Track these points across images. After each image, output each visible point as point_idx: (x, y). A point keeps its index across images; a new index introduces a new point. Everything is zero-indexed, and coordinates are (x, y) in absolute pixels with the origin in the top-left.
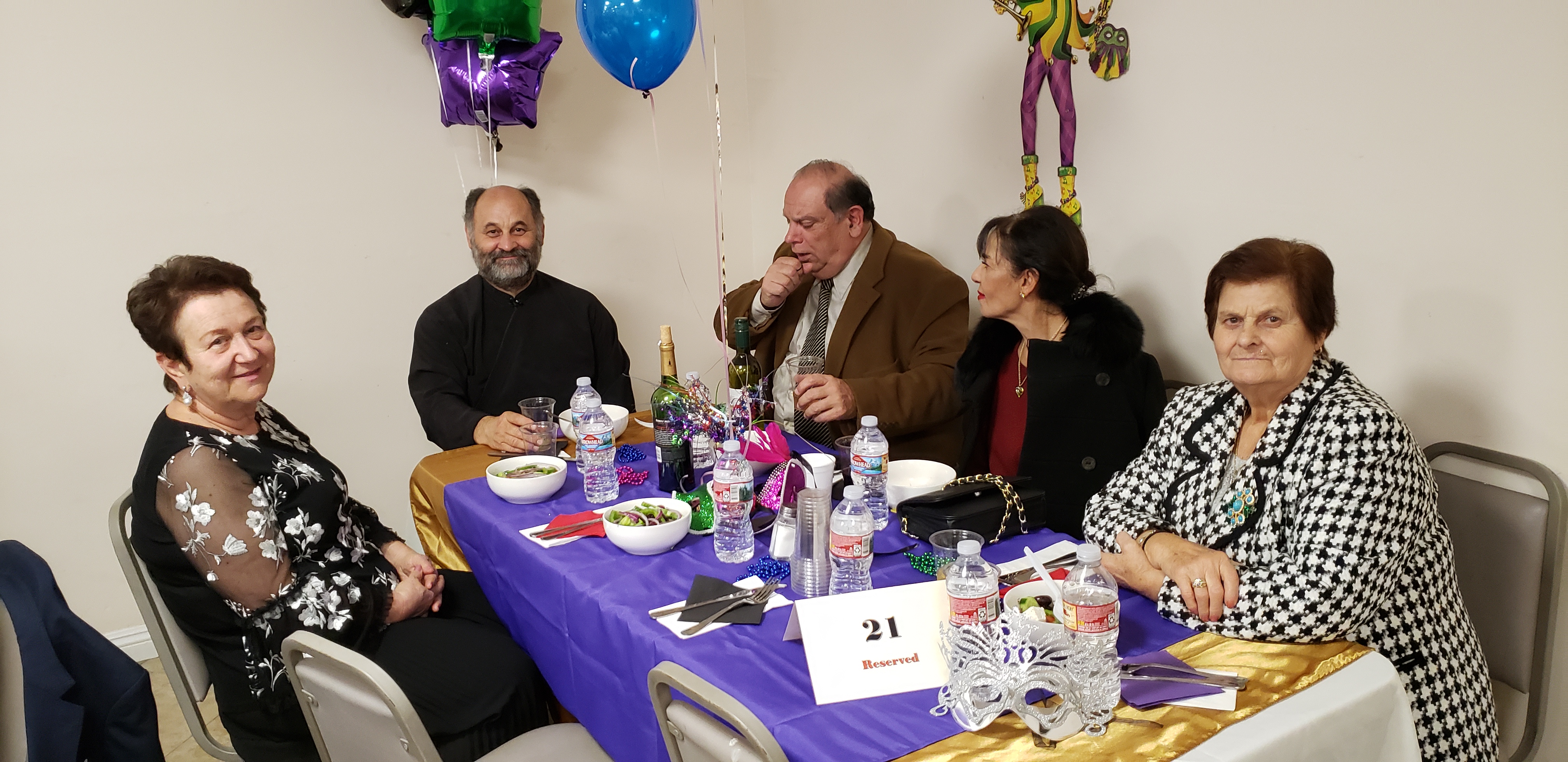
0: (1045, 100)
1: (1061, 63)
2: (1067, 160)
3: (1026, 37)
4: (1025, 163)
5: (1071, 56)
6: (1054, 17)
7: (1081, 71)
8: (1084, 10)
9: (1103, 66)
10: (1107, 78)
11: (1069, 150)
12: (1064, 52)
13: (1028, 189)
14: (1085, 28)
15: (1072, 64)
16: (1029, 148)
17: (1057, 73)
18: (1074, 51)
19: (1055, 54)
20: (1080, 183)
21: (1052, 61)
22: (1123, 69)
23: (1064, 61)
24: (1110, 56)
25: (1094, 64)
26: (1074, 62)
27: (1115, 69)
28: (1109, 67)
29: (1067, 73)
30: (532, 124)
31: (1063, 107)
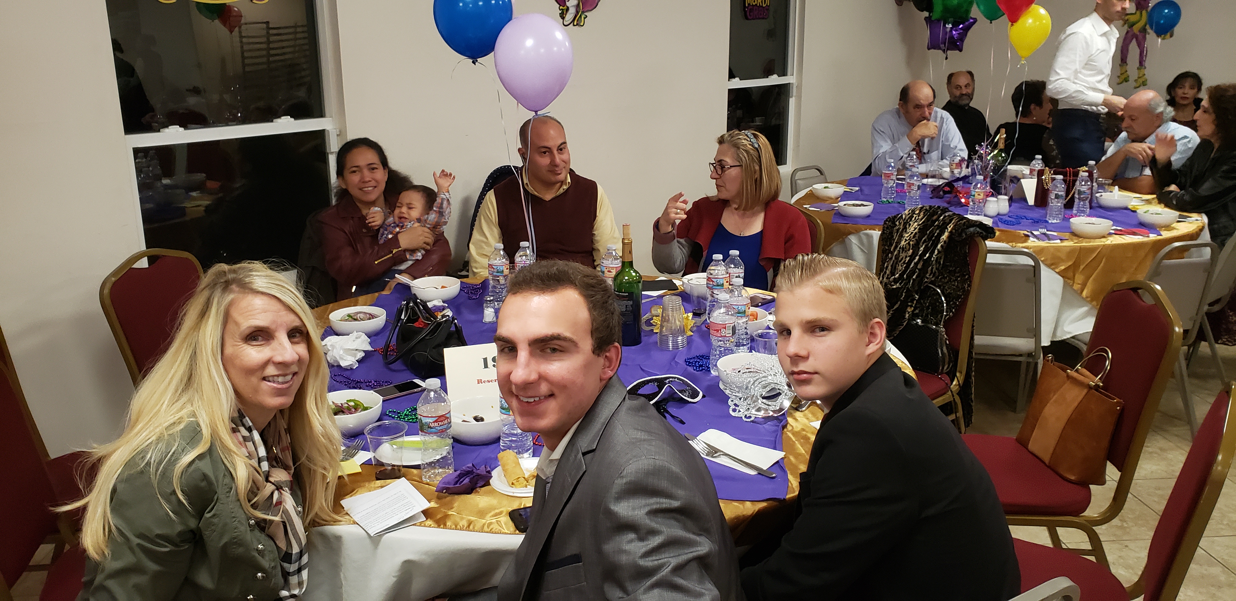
0: (1133, 47)
1: (1142, 34)
2: (1141, 65)
3: (1126, 25)
4: (1121, 66)
6: (1140, 20)
7: (1151, 37)
11: (1143, 62)
12: (1144, 31)
13: (1121, 74)
16: (1123, 61)
21: (1138, 34)
26: (1148, 34)
30: (961, 50)
31: (1141, 48)
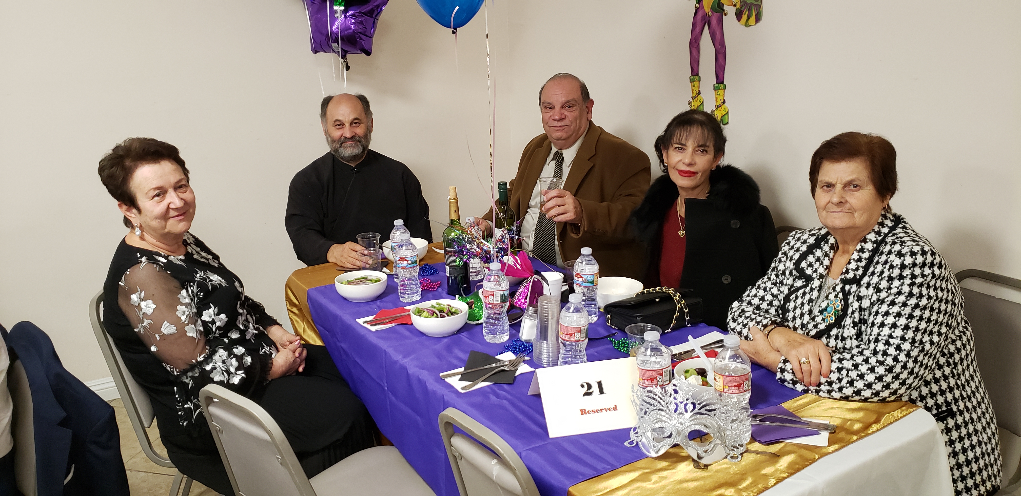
0: (706, 40)
1: (717, 15)
2: (720, 79)
4: (691, 81)
5: (724, 10)
7: (730, 20)
9: (745, 17)
10: (747, 25)
11: (721, 73)
12: (718, 8)
13: (694, 98)
15: (724, 16)
16: (695, 71)
17: (714, 21)
18: (725, 7)
19: (712, 9)
20: (728, 94)
21: (710, 14)
22: (758, 19)
23: (719, 14)
24: (750, 10)
25: (739, 15)
26: (726, 15)
27: (753, 19)
28: (749, 18)
29: (720, 22)
30: (368, 53)
31: (717, 44)
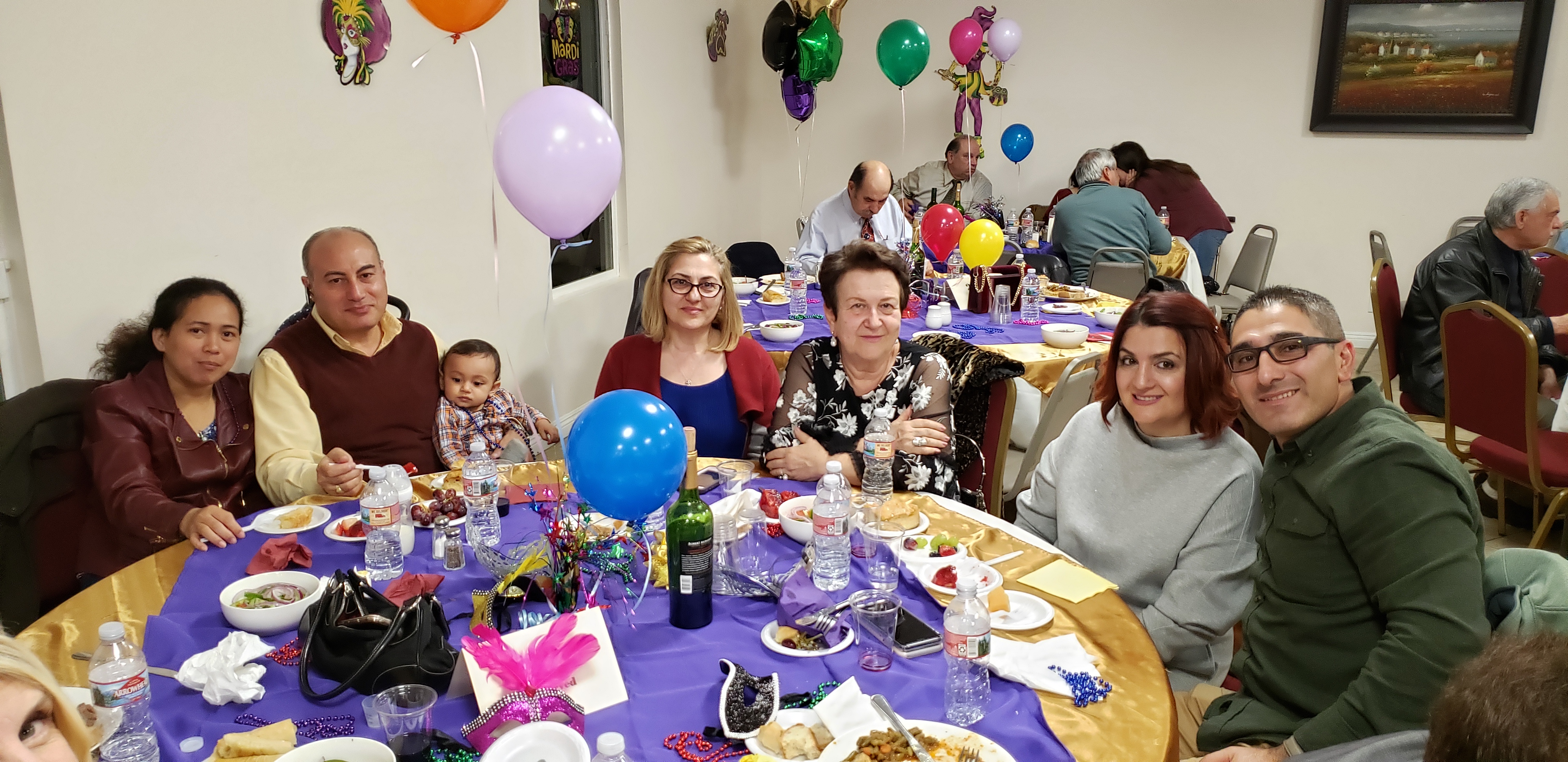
1: (975, 99)
2: (978, 134)
3: (958, 90)
4: (956, 135)
5: (980, 97)
6: (972, 83)
7: (985, 102)
8: (987, 81)
9: (996, 101)
10: (997, 105)
11: (979, 130)
12: (977, 95)
14: (987, 87)
15: (980, 100)
16: (959, 130)
17: (974, 103)
18: (982, 95)
19: (973, 96)
20: (984, 142)
21: (971, 98)
22: (1005, 102)
24: (1000, 97)
25: (992, 100)
26: (982, 99)
27: (1002, 102)
28: (999, 101)
29: (978, 103)
31: (976, 115)
